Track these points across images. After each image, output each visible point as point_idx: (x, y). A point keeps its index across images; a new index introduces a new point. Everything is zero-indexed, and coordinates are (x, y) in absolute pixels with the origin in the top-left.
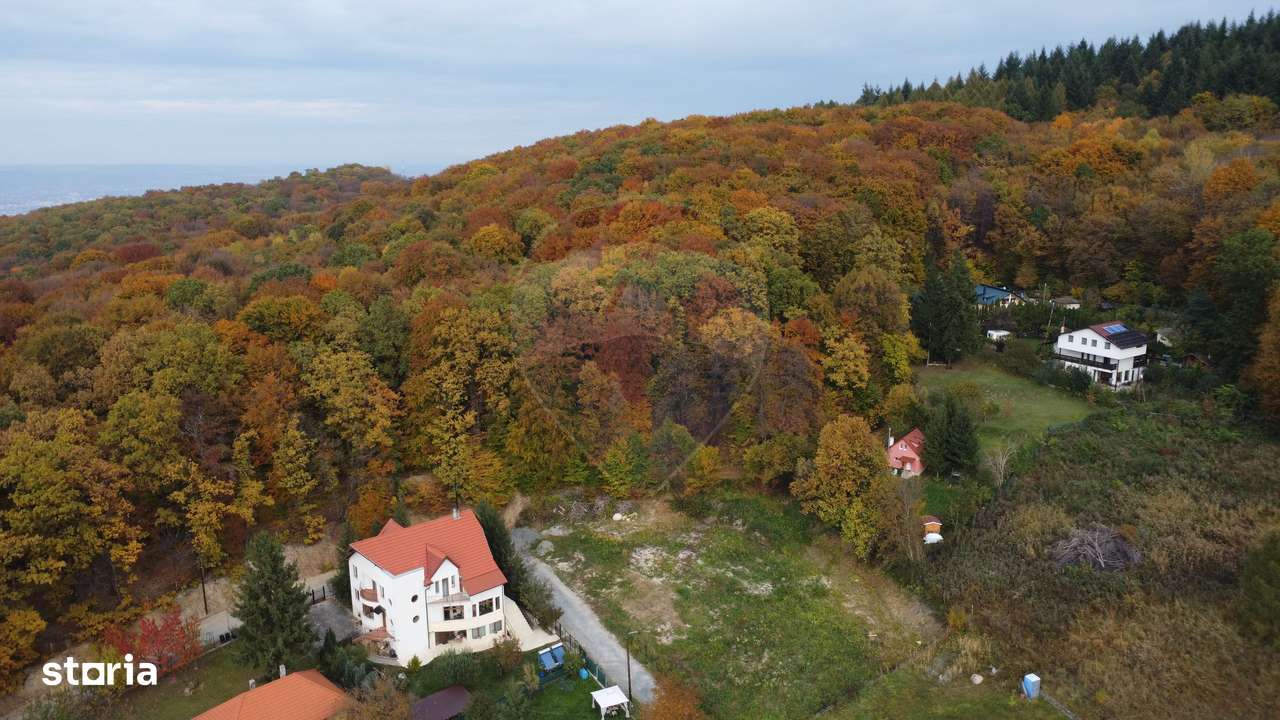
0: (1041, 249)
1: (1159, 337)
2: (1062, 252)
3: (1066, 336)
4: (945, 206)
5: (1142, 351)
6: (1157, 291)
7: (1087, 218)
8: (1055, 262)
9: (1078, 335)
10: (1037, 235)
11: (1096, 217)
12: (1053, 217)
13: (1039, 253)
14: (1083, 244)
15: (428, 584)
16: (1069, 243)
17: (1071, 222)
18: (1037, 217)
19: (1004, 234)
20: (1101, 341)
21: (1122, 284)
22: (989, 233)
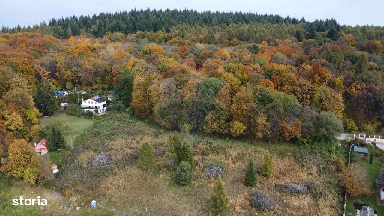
0: (72, 77)
1: (109, 98)
2: (78, 77)
3: (84, 102)
4: (39, 66)
5: (105, 103)
6: (106, 86)
7: (84, 67)
8: (77, 81)
9: (87, 101)
10: (70, 73)
11: (86, 67)
12: (74, 67)
14: (84, 75)
16: (80, 75)
17: (80, 69)
18: (69, 68)
19: (60, 73)
20: (94, 102)
21: (97, 85)
22: (56, 74)
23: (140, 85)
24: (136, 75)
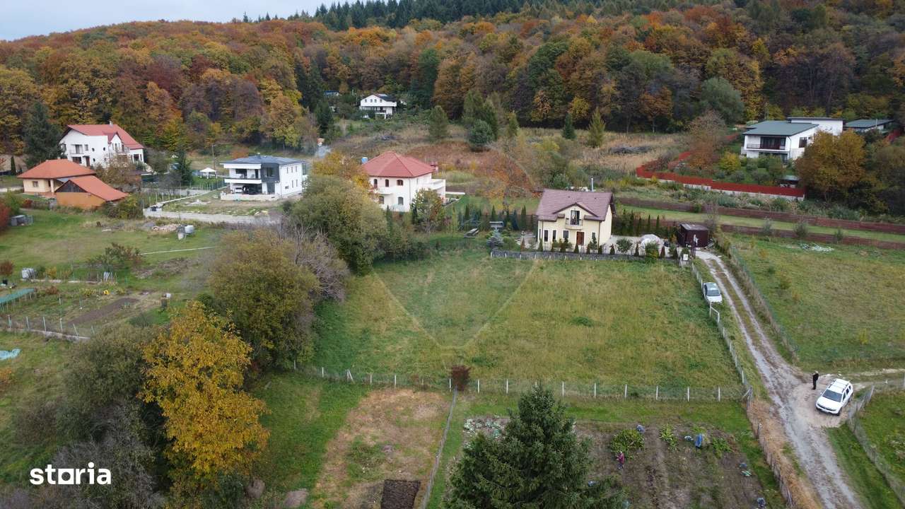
0: (349, 75)
1: (402, 102)
2: (358, 76)
3: (364, 100)
4: (302, 56)
5: (395, 104)
6: (399, 87)
7: (367, 59)
8: (356, 82)
9: (368, 99)
10: (346, 68)
11: (372, 58)
12: (352, 61)
13: (348, 77)
14: (367, 70)
15: (110, 143)
16: (361, 70)
17: (361, 62)
18: (347, 61)
19: (331, 69)
20: (378, 99)
21: (385, 86)
22: (324, 69)
23: (448, 70)
24: (443, 58)
